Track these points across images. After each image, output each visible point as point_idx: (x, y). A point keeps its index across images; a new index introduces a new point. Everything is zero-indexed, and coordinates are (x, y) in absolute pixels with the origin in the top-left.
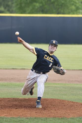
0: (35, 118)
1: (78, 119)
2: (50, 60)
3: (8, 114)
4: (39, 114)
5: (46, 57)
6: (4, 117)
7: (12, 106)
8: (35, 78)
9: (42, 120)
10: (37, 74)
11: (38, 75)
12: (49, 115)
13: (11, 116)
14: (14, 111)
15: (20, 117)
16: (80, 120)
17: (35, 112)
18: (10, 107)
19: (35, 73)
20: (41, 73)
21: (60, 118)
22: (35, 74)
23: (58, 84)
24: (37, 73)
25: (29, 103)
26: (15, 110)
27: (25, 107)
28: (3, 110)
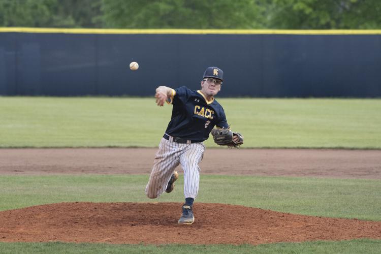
0: (179, 246)
1: (277, 247)
2: (207, 115)
3: (114, 238)
4: (186, 237)
5: (198, 110)
6: (105, 244)
7: (122, 221)
8: (174, 153)
9: (194, 249)
10: (180, 145)
11: (182, 146)
12: (209, 239)
13: (123, 243)
14: (129, 231)
15: (144, 243)
16: (282, 248)
17: (176, 232)
18: (117, 222)
19: (174, 143)
20: (188, 141)
21: (236, 245)
22: (174, 146)
23: (220, 177)
24: (179, 142)
25: (162, 214)
26: (129, 228)
27: (153, 222)
28: (102, 230)
